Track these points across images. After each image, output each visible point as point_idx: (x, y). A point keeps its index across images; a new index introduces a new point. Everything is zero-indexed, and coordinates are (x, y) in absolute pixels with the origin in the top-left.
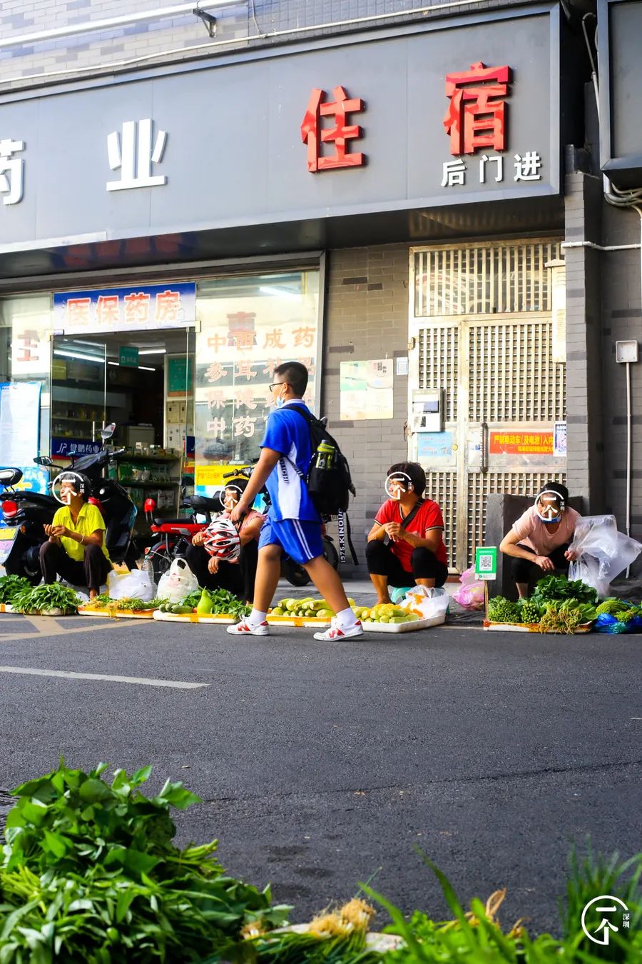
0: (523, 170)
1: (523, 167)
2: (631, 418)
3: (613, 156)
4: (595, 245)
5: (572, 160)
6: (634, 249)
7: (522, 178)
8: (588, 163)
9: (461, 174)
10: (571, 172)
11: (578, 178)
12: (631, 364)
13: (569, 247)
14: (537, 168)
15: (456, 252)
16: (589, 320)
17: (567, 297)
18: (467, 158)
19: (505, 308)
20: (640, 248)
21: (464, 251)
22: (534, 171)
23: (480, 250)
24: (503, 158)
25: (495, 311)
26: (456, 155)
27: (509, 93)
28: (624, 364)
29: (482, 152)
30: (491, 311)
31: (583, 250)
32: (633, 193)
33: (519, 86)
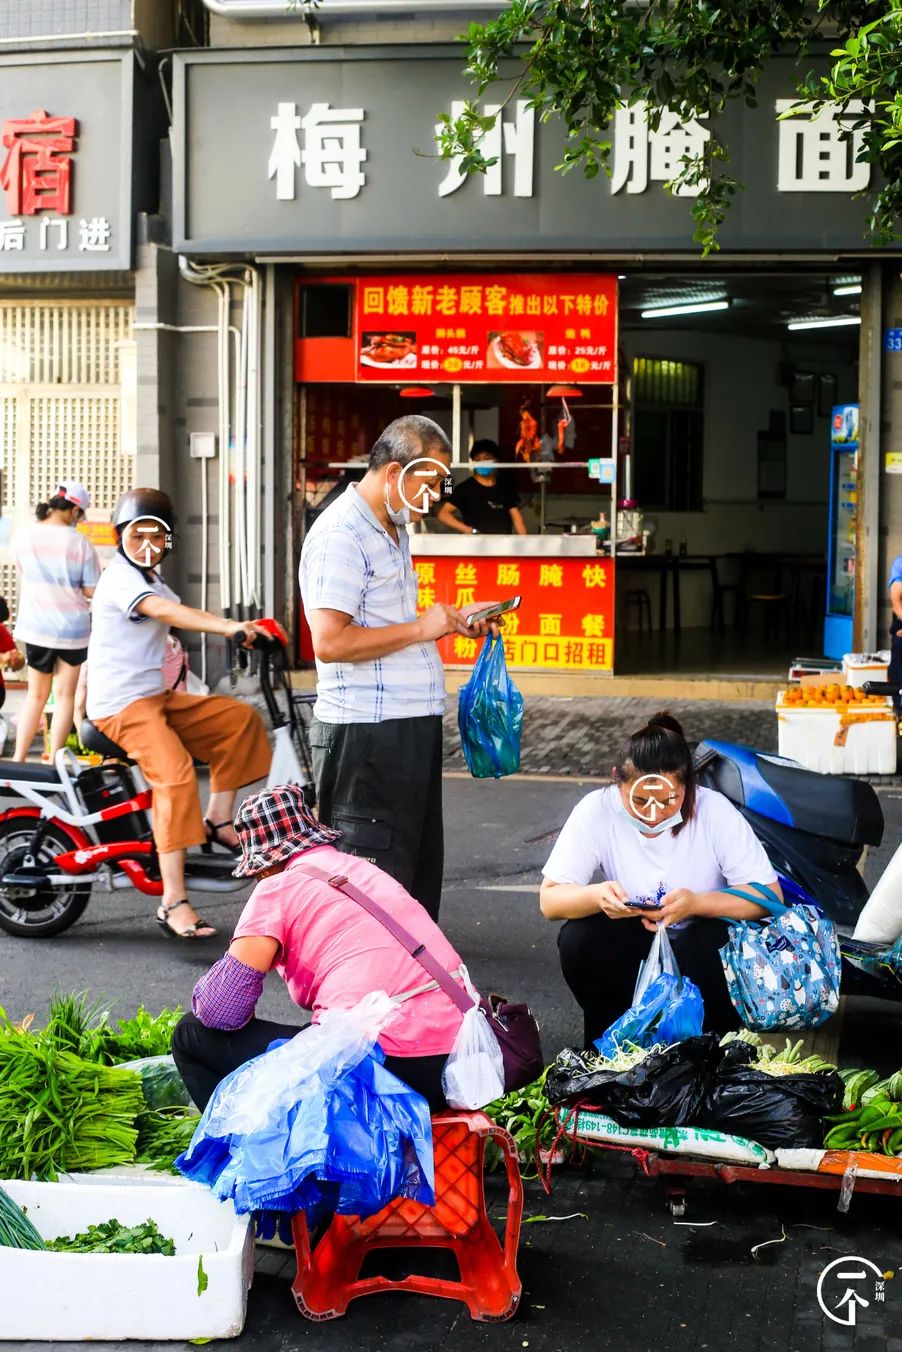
0: (89, 238)
1: (90, 234)
2: (208, 518)
3: (187, 236)
4: (169, 327)
5: (144, 230)
6: (211, 332)
7: (89, 248)
8: (161, 234)
9: (20, 238)
10: (142, 244)
11: (150, 251)
12: (208, 459)
13: (139, 330)
14: (106, 238)
15: (14, 309)
16: (161, 410)
17: (138, 384)
18: (26, 218)
19: (70, 378)
20: (217, 332)
21: (23, 309)
22: (102, 241)
23: (42, 309)
24: (68, 223)
25: (59, 380)
26: (14, 215)
27: (75, 148)
28: (200, 459)
29: (44, 213)
30: (55, 380)
31: (155, 334)
32: (213, 269)
33: (84, 141)
